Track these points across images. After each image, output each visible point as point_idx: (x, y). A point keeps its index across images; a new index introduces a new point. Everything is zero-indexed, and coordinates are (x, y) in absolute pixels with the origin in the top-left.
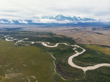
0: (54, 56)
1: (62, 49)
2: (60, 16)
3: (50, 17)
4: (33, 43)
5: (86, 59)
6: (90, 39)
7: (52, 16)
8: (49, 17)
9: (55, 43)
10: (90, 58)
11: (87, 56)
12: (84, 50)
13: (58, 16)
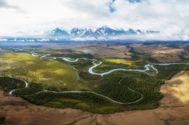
0: (77, 68)
1: (82, 63)
2: (104, 29)
3: (87, 30)
4: (55, 58)
5: (103, 68)
6: (105, 54)
7: (90, 30)
8: (85, 31)
9: (76, 58)
10: (105, 67)
11: (103, 66)
12: (101, 63)
13: (101, 29)
